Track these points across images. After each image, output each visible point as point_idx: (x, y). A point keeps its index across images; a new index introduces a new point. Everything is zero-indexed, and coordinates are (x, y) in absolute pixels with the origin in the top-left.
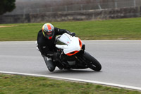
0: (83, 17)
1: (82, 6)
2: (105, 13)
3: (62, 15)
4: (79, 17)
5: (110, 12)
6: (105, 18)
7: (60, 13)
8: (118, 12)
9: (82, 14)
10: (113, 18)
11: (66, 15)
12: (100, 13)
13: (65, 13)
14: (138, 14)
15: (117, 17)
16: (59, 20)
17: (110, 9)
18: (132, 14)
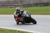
0: (13, 7)
1: (13, 2)
2: (21, 5)
3: (6, 6)
4: (12, 7)
5: (23, 5)
6: (21, 7)
7: (5, 5)
8: (26, 5)
9: (13, 6)
10: (24, 7)
11: (7, 6)
12: (19, 5)
13: (7, 5)
14: (33, 6)
15: (26, 7)
16: (5, 7)
17: (23, 4)
18: (31, 6)
